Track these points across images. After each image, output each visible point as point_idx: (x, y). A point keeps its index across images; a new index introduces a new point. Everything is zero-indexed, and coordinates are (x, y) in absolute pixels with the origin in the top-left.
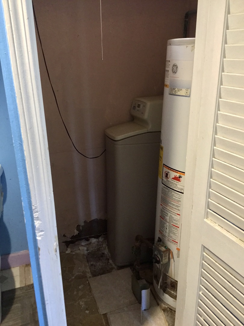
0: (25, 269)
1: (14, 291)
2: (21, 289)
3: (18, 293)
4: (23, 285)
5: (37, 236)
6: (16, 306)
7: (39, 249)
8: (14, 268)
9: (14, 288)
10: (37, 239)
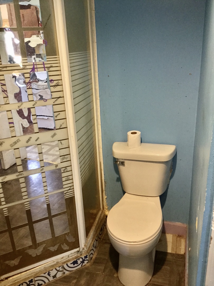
0: (177, 238)
1: (166, 254)
2: (172, 254)
3: (169, 257)
4: (174, 253)
5: (212, 227)
6: (166, 268)
7: (211, 238)
8: (168, 234)
9: (166, 251)
10: (212, 230)
